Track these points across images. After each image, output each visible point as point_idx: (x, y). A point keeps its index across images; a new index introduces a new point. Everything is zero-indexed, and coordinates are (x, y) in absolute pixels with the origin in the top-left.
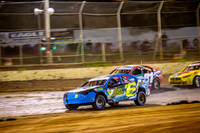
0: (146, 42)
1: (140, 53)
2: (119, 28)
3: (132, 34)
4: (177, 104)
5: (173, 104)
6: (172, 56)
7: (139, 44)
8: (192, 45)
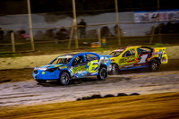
0: (63, 30)
1: (56, 41)
2: (30, 15)
3: (47, 21)
4: (88, 98)
5: (84, 99)
6: (89, 45)
7: (55, 32)
8: (112, 32)
